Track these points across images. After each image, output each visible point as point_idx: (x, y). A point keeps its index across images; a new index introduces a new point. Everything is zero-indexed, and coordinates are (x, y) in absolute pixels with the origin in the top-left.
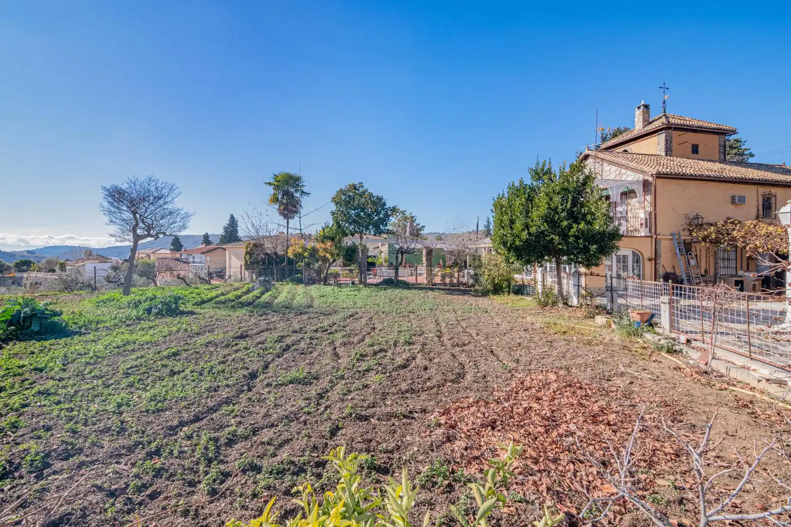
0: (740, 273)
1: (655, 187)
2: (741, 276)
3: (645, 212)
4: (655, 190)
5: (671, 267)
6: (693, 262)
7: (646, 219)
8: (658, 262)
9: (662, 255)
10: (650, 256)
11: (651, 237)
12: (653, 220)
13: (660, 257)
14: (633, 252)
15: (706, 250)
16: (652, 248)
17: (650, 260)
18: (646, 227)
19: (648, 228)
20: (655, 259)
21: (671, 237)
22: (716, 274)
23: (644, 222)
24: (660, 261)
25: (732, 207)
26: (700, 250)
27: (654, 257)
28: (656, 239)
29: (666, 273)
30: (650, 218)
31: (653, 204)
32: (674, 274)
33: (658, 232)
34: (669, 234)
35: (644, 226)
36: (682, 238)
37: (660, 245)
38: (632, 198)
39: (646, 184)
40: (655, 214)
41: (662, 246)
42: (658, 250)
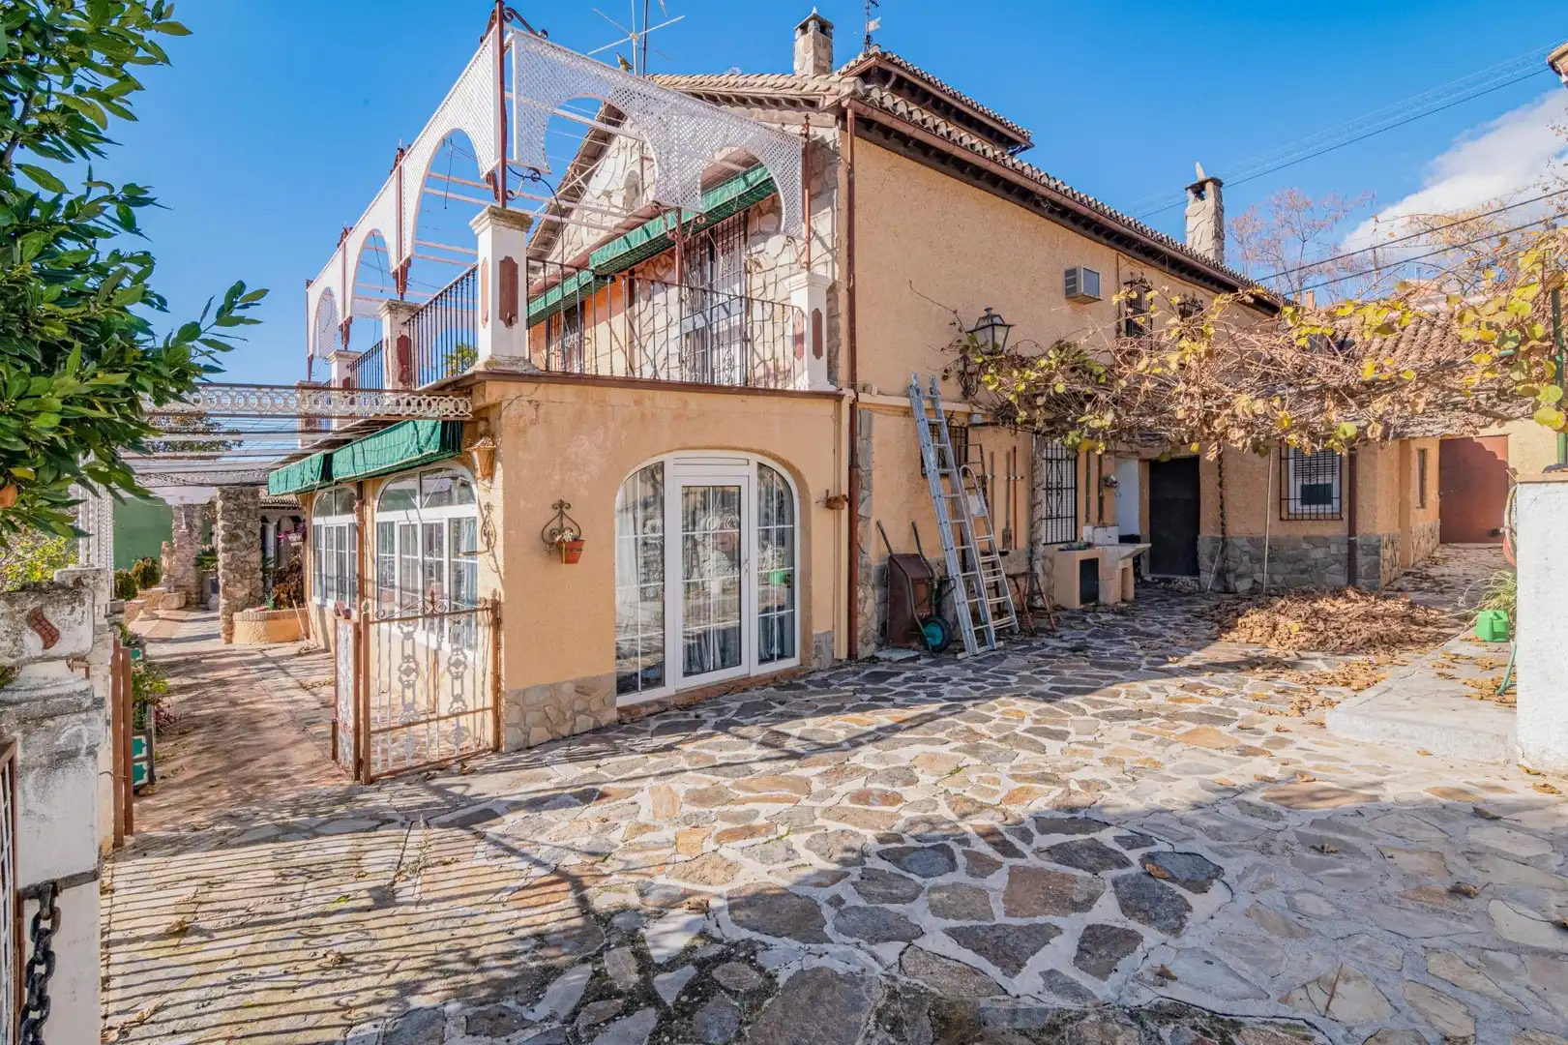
0: (1086, 532)
1: (851, 171)
2: (1089, 545)
3: (813, 281)
4: (851, 184)
5: (906, 529)
6: (975, 504)
7: (817, 315)
8: (861, 511)
9: (876, 475)
10: (830, 487)
11: (837, 397)
12: (843, 323)
13: (869, 488)
14: (761, 466)
15: (1008, 454)
16: (837, 451)
17: (831, 503)
18: (817, 352)
19: (824, 357)
20: (849, 500)
21: (905, 402)
22: (1032, 543)
23: (806, 327)
24: (869, 508)
25: (1066, 308)
26: (992, 454)
27: (845, 491)
28: (852, 407)
29: (892, 559)
30: (833, 316)
31: (843, 254)
32: (917, 559)
33: (860, 380)
34: (899, 387)
35: (808, 345)
36: (944, 406)
37: (869, 437)
38: (765, 236)
39: (815, 157)
40: (851, 292)
41: (875, 441)
42: (861, 461)
